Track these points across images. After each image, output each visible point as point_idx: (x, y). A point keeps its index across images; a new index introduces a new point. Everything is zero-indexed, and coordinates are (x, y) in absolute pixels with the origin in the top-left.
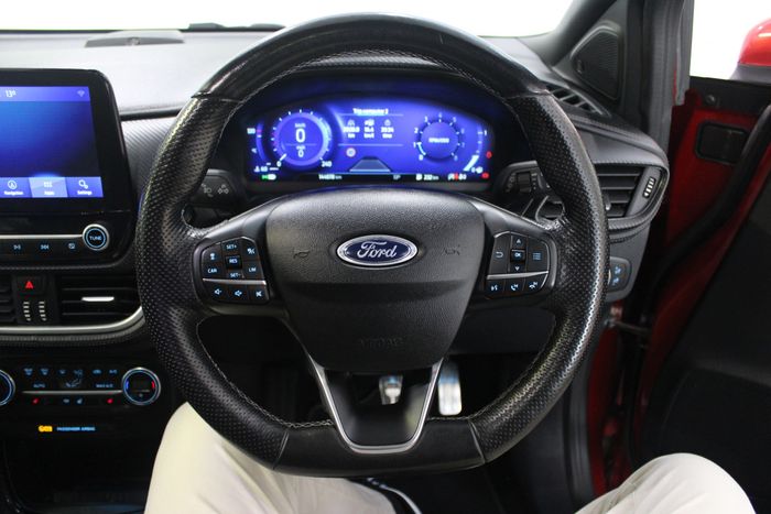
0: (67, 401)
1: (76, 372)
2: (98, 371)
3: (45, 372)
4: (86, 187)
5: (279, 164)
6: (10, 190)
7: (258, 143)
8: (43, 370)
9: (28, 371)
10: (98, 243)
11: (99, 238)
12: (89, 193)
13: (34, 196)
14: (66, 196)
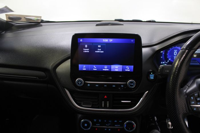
0: (106, 129)
1: (109, 121)
2: (116, 121)
3: (100, 121)
4: (128, 68)
5: (168, 61)
6: (105, 69)
7: (163, 55)
8: (99, 120)
9: (95, 120)
10: (132, 86)
11: (133, 84)
12: (129, 70)
13: (112, 71)
14: (122, 71)
